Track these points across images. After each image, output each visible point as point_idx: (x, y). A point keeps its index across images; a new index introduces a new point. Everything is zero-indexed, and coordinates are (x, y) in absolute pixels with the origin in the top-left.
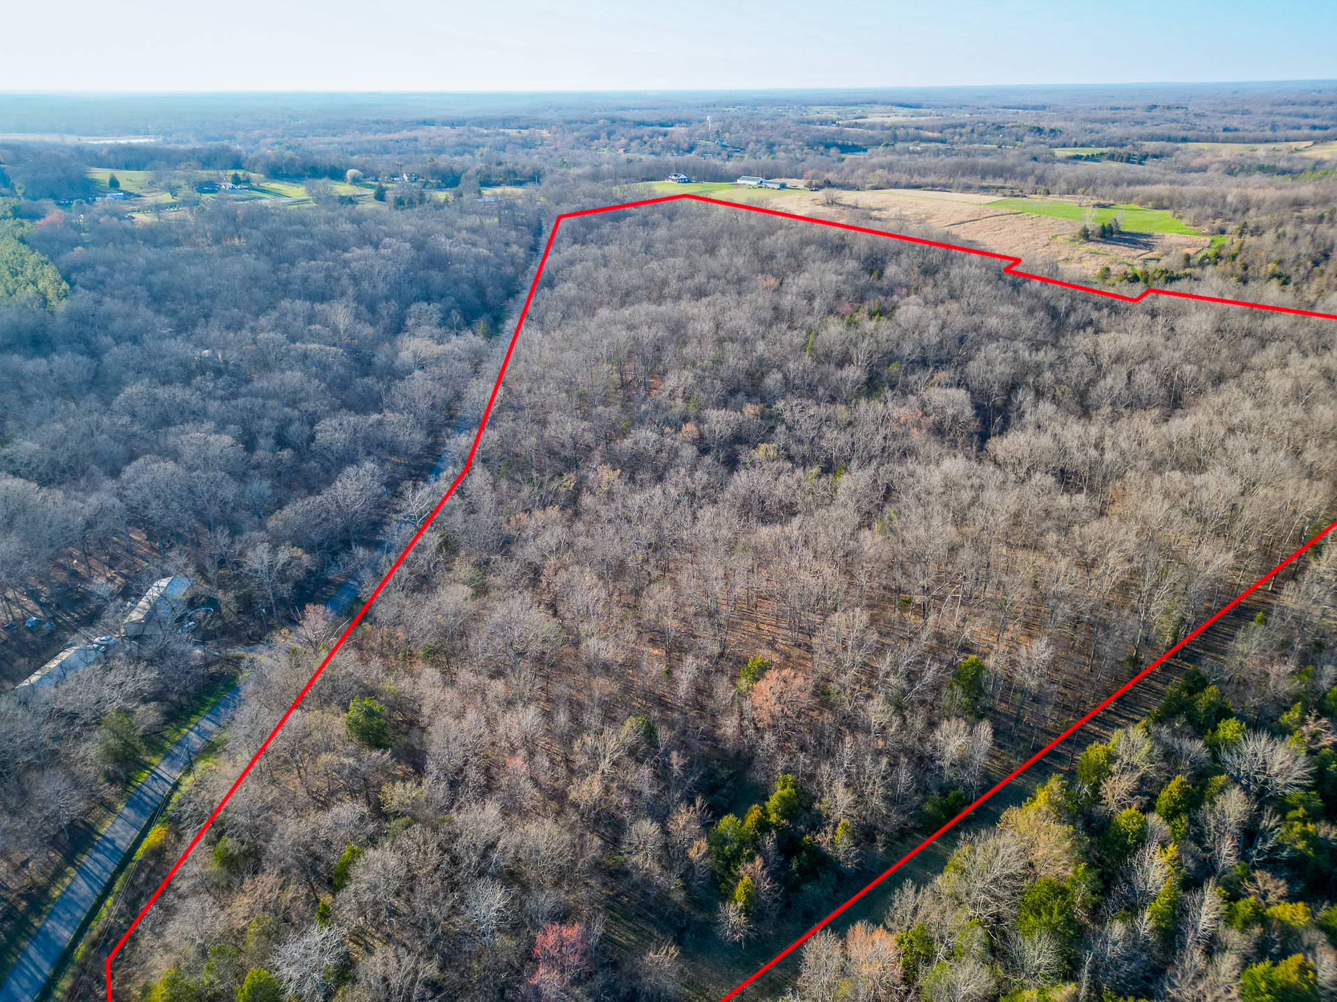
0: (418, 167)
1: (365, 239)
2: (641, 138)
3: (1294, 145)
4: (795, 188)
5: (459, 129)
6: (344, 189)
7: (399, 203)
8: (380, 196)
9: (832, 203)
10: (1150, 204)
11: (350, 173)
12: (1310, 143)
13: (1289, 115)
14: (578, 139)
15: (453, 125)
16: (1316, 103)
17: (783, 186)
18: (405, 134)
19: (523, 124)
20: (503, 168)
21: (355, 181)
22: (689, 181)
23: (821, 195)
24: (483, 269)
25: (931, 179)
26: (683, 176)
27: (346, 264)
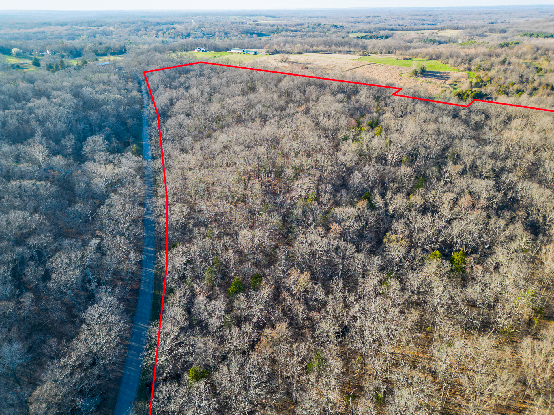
0: (55, 47)
1: (39, 94)
2: (162, 30)
3: (433, 31)
4: (261, 54)
5: (65, 28)
6: (12, 60)
7: (49, 67)
8: (36, 63)
9: (285, 61)
10: (428, 57)
11: (14, 51)
12: (437, 30)
13: (418, 20)
14: (130, 31)
15: (62, 25)
16: (425, 15)
17: (255, 53)
18: (36, 30)
19: (98, 24)
20: (103, 46)
21: (18, 55)
22: (206, 51)
23: (278, 56)
24: (122, 108)
25: (315, 48)
26: (202, 49)
27: (31, 111)
